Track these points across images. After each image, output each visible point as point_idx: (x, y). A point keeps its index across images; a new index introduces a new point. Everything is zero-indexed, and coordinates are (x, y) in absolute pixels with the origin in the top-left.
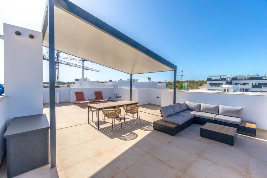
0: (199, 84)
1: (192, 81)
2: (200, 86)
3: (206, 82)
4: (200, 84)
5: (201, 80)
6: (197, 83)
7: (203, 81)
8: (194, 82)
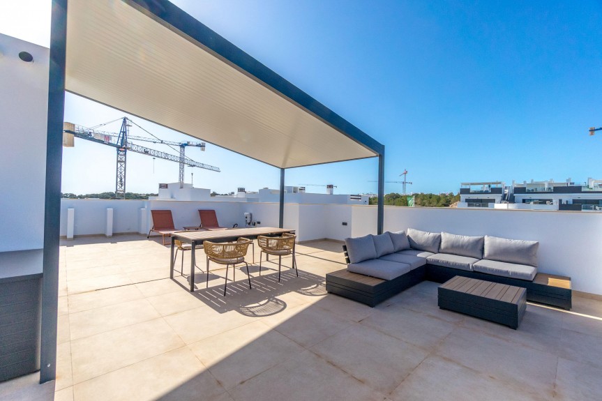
0: (442, 201)
1: (426, 195)
2: (445, 205)
3: (458, 198)
4: (446, 201)
5: (447, 193)
6: (438, 199)
7: (451, 195)
8: (430, 198)
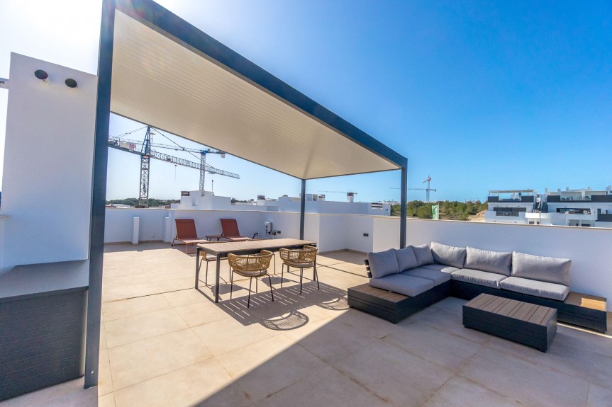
0: (469, 210)
1: (451, 203)
2: (471, 214)
3: (485, 207)
4: (474, 209)
5: (474, 200)
6: (464, 207)
7: (479, 203)
8: (456, 206)
